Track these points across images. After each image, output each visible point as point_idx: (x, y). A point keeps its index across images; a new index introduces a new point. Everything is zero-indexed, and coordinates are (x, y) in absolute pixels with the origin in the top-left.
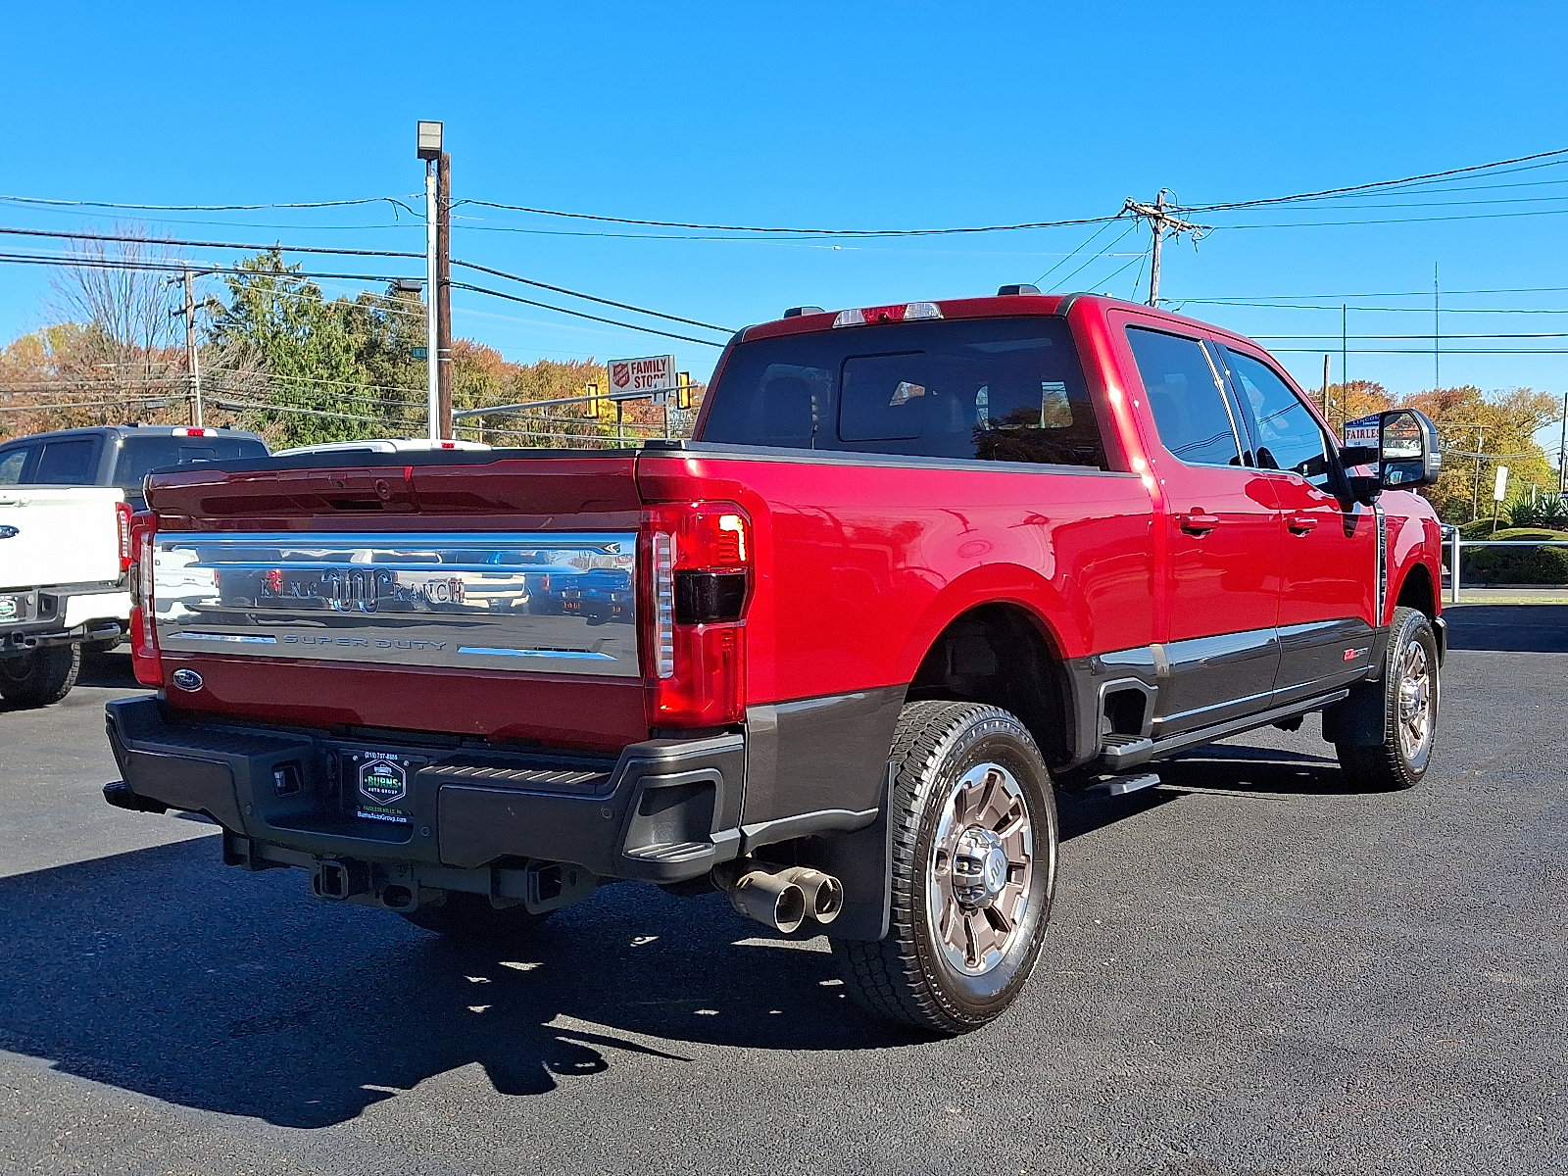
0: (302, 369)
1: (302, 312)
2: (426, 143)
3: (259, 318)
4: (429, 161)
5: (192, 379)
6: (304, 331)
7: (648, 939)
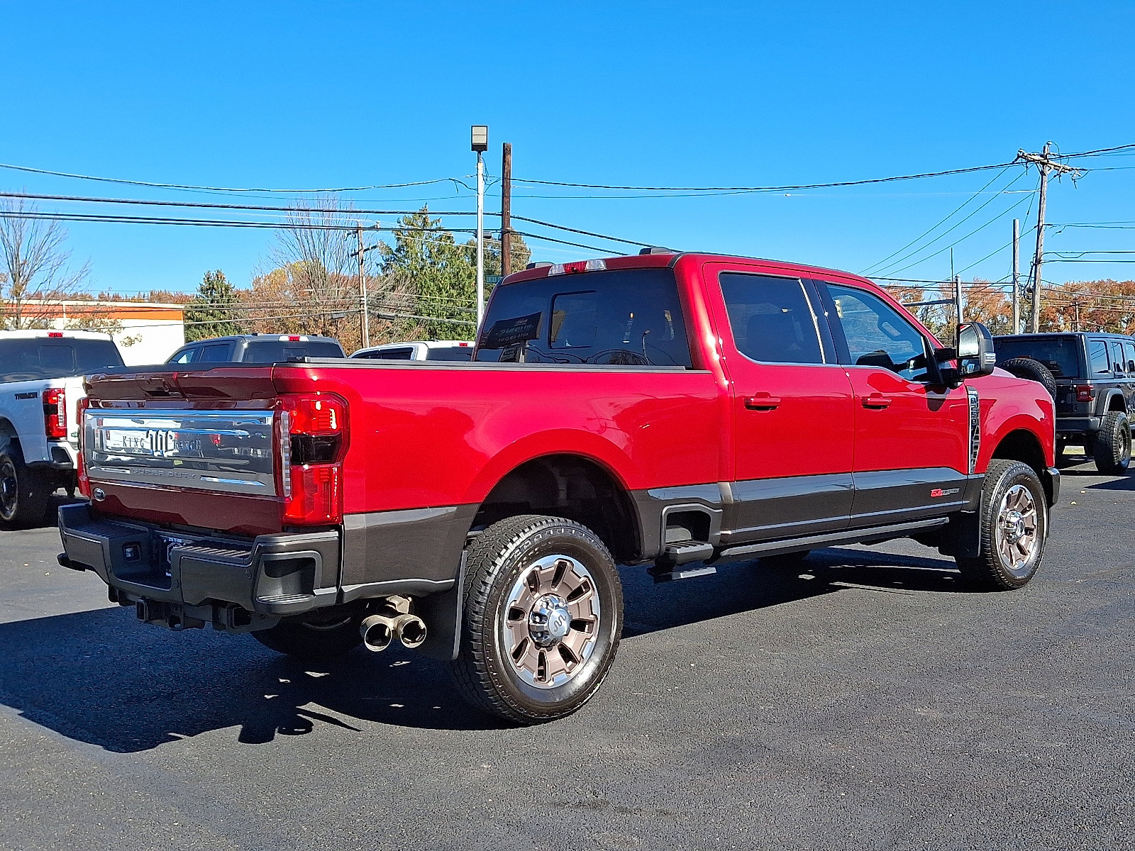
0: (440, 290)
1: (440, 252)
2: (477, 140)
3: (413, 256)
4: (479, 152)
5: (362, 299)
6: (442, 264)
7: (404, 663)
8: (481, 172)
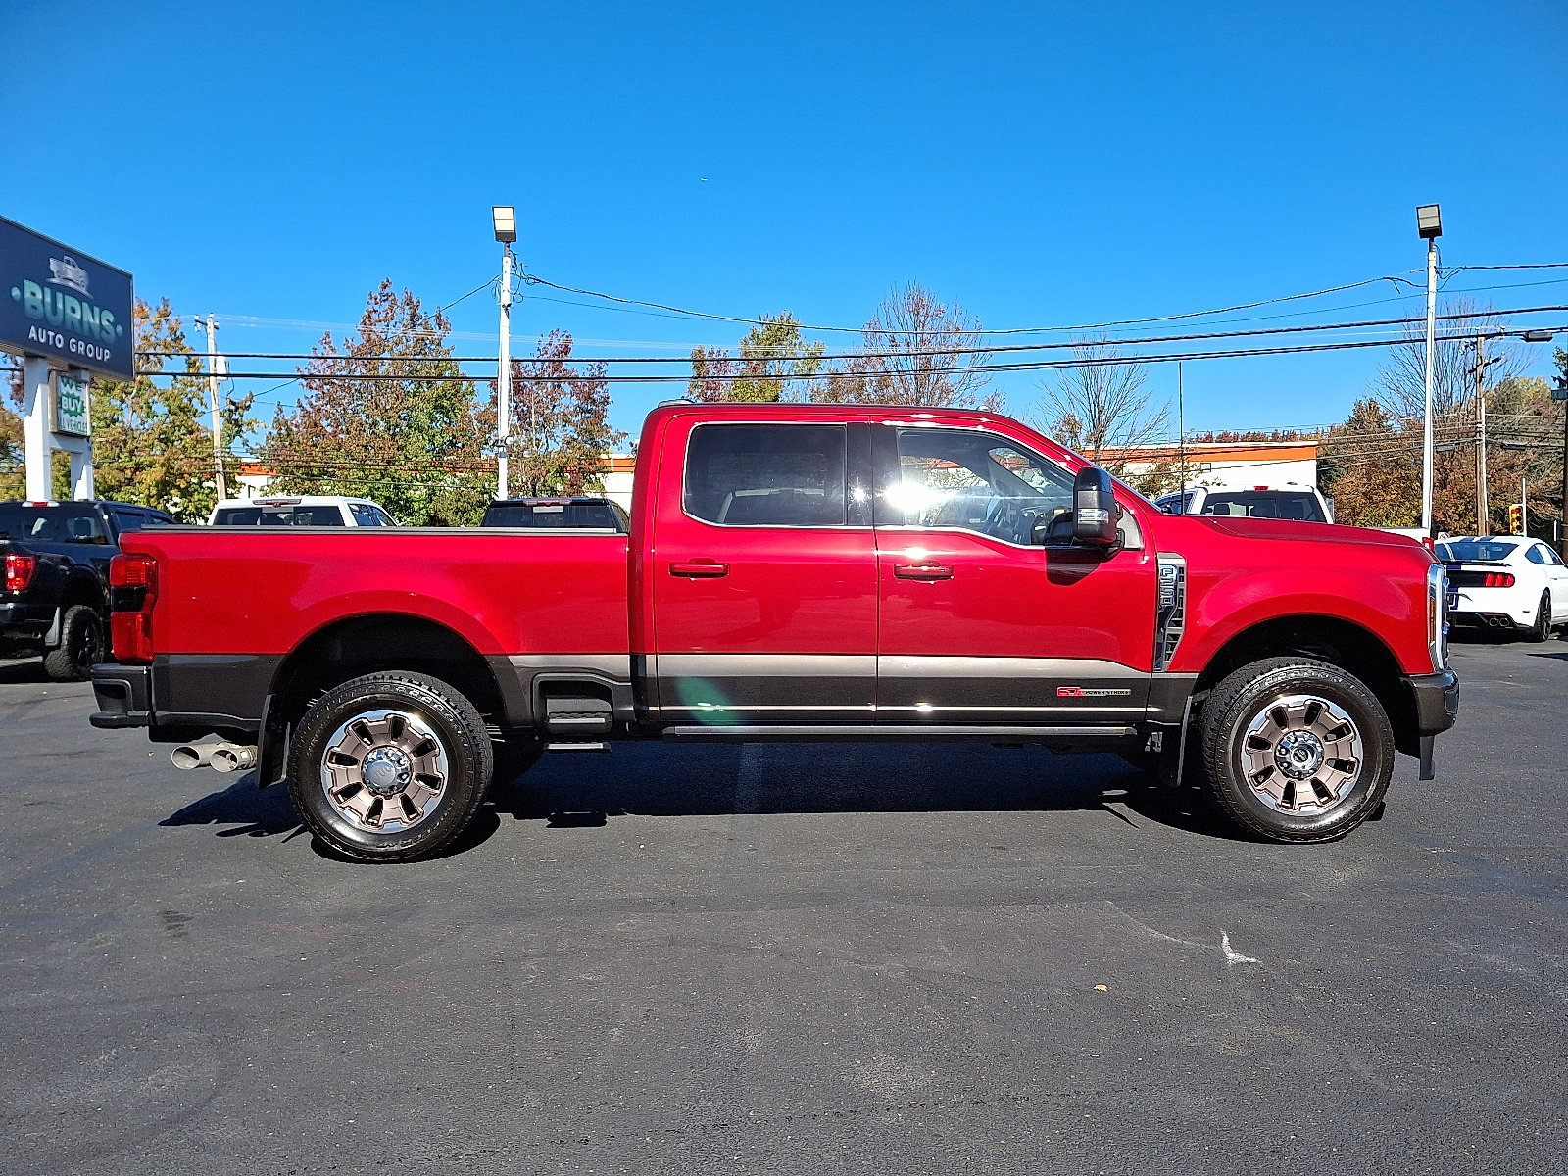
4: (1432, 240)
5: (1479, 426)
8: (1433, 263)
